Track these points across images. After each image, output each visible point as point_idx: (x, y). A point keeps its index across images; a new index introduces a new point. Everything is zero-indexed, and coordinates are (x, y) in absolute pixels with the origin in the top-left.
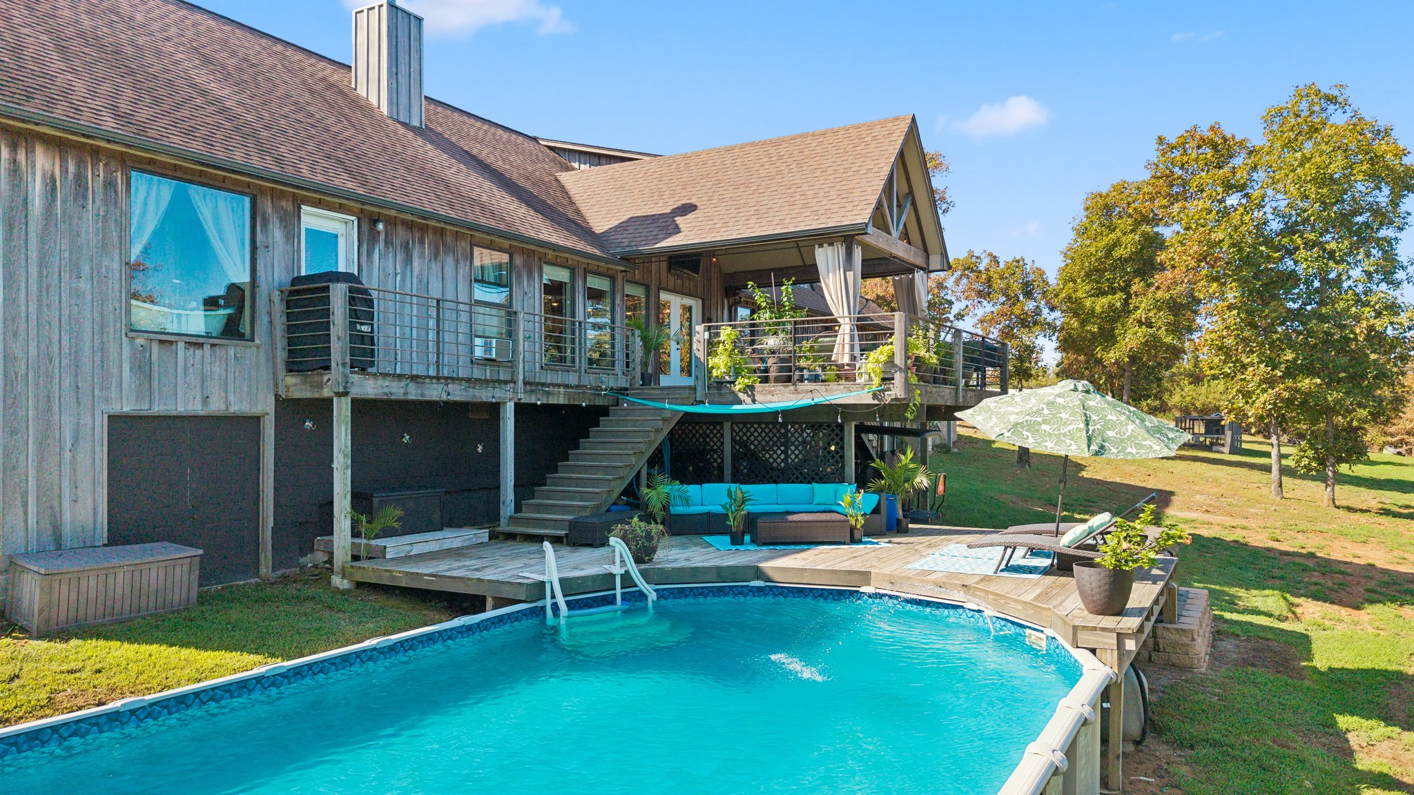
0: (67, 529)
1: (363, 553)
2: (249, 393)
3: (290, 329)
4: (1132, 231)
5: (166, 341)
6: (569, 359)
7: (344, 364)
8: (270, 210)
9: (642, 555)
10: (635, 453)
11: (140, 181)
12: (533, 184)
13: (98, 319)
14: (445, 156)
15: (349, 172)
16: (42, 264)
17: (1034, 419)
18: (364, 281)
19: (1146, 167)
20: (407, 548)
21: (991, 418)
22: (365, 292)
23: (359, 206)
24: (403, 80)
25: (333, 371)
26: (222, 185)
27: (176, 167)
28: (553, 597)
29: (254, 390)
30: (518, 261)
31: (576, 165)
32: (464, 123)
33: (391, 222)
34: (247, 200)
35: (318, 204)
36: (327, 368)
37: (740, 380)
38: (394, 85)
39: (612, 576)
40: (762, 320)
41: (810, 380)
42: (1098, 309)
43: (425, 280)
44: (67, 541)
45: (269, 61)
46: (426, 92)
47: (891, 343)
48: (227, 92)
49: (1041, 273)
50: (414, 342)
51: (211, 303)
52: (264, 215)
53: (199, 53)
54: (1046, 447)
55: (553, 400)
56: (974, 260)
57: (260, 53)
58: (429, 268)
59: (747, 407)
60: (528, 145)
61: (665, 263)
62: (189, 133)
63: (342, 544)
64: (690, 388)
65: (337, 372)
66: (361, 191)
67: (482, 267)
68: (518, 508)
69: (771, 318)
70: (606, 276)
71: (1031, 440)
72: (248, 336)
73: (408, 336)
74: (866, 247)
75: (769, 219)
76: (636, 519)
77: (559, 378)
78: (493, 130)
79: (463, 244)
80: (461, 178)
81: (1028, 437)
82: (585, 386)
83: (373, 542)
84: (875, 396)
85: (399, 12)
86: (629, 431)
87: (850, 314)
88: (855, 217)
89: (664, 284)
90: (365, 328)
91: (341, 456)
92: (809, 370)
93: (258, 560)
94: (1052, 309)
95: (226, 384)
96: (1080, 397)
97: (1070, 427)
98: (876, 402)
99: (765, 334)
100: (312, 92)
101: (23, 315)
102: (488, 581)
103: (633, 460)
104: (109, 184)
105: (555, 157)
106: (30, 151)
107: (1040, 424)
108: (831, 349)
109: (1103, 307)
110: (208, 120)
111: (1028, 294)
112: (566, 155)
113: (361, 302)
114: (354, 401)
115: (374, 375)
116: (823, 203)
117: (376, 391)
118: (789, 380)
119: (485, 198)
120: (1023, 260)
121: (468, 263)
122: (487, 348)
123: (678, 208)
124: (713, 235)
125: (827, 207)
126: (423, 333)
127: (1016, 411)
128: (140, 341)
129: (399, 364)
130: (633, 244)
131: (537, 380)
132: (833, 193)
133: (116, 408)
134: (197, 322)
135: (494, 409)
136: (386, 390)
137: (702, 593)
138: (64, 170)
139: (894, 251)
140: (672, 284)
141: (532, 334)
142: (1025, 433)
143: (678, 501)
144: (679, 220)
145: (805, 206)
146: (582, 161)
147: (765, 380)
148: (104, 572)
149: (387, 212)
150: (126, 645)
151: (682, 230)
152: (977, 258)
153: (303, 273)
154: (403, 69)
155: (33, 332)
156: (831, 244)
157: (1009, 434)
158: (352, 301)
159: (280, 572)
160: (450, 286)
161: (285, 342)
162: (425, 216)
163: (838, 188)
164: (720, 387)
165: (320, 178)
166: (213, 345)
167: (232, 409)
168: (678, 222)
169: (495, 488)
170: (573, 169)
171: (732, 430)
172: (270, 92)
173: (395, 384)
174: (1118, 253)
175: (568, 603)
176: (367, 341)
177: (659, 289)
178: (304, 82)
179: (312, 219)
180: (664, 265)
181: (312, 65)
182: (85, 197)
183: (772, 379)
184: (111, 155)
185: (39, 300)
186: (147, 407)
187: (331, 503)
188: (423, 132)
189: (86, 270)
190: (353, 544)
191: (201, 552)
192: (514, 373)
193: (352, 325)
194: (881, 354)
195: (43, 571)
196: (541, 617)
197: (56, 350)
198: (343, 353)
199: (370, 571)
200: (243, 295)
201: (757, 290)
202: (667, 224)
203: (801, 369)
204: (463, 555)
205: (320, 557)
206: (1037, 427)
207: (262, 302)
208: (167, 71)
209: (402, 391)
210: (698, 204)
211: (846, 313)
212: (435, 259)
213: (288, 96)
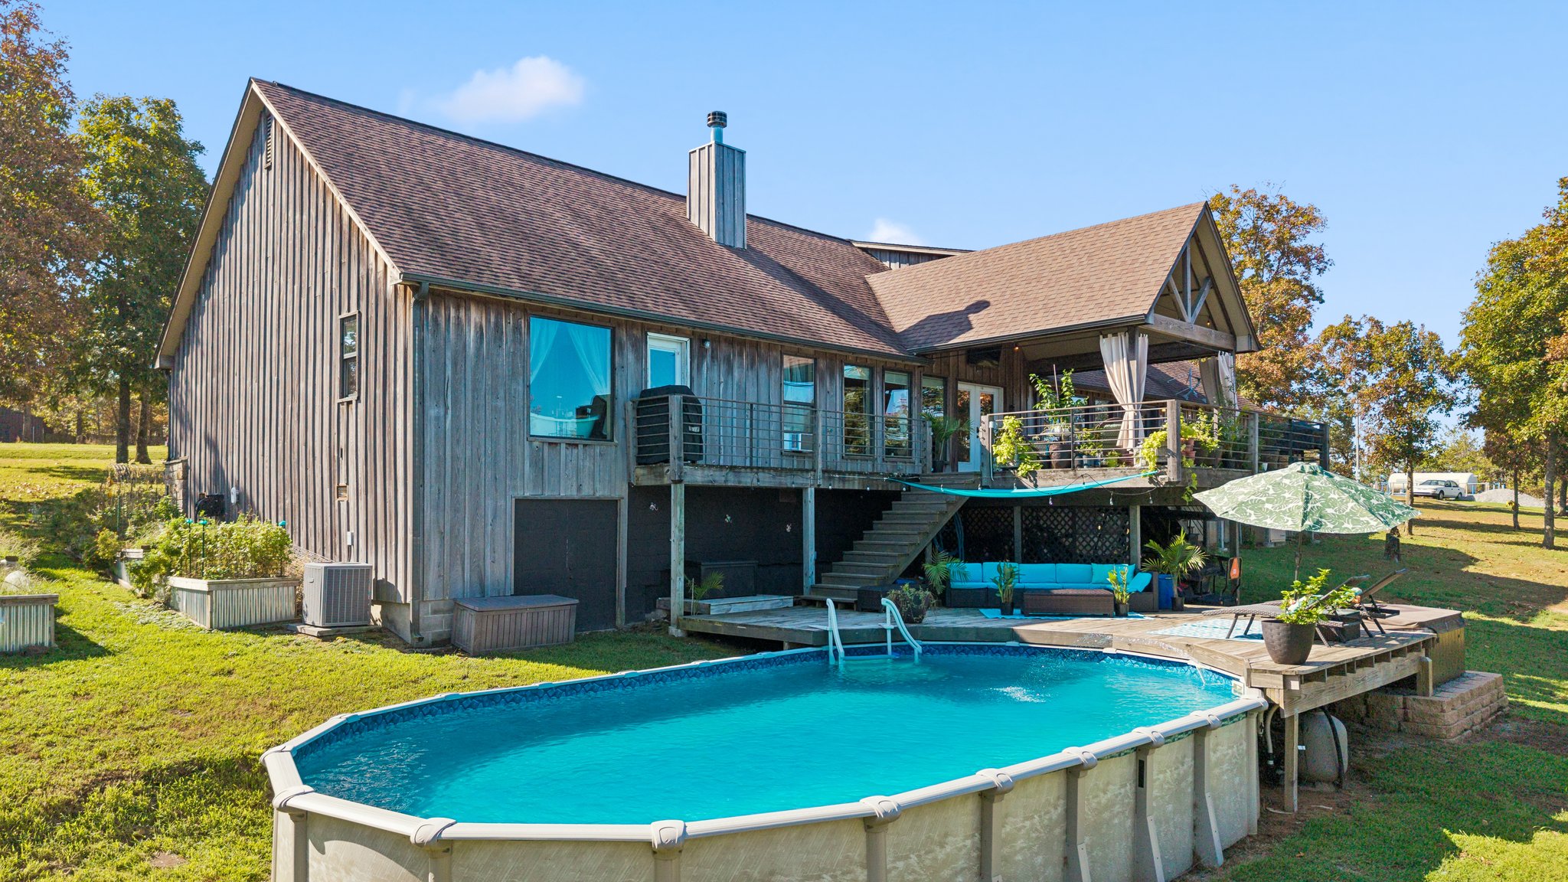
0: (488, 582)
1: (693, 610)
2: (610, 481)
3: (639, 431)
4: (1547, 286)
5: (552, 442)
6: (868, 450)
7: (679, 458)
8: (625, 339)
9: (911, 616)
10: (919, 533)
11: (535, 322)
12: (842, 290)
13: (509, 428)
14: (763, 274)
15: (684, 302)
16: (475, 390)
17: (1258, 498)
18: (695, 392)
19: (1544, 215)
20: (726, 607)
21: (1223, 498)
22: (696, 400)
23: (691, 329)
24: (728, 208)
25: (671, 463)
26: (591, 322)
27: (560, 312)
28: (834, 644)
29: (613, 477)
30: (822, 364)
31: (887, 264)
32: (783, 237)
33: (716, 340)
34: (609, 331)
35: (660, 330)
36: (667, 461)
37: (1022, 466)
38: (721, 213)
39: (884, 630)
40: (1045, 409)
41: (1089, 466)
42: (1506, 378)
43: (743, 386)
44: (489, 593)
45: (621, 205)
46: (749, 210)
47: (1165, 429)
48: (592, 242)
49: (1434, 338)
50: (734, 439)
51: (581, 412)
52: (621, 344)
53: (570, 209)
54: (1266, 523)
55: (848, 486)
56: (1352, 326)
57: (614, 199)
58: (747, 376)
59: (1030, 491)
60: (843, 249)
61: (964, 357)
62: (567, 284)
63: (677, 601)
64: (976, 474)
65: (674, 464)
66: (692, 318)
67: (791, 370)
68: (818, 580)
69: (1052, 408)
70: (903, 372)
71: (1253, 517)
72: (609, 438)
73: (729, 434)
74: (1152, 335)
75: (1056, 313)
76: (907, 585)
77: (858, 466)
78: (809, 239)
79: (775, 354)
80: (776, 295)
81: (1250, 515)
82: (878, 473)
83: (700, 602)
84: (1151, 481)
85: (725, 149)
86: (916, 514)
87: (1133, 401)
88: (1136, 309)
89: (962, 375)
90: (695, 429)
91: (677, 531)
92: (1088, 455)
93: (615, 615)
94: (1452, 380)
95: (594, 476)
96: (1306, 478)
97: (1290, 506)
98: (1152, 486)
99: (1047, 422)
100: (655, 229)
101: (463, 427)
102: (785, 629)
103: (918, 539)
104: (517, 329)
105: (866, 259)
106: (468, 309)
107: (1263, 503)
108: (1116, 435)
109: (1511, 375)
110: (580, 270)
111: (1420, 364)
112: (878, 256)
113: (692, 409)
114: (687, 487)
115: (702, 466)
116: (1107, 296)
117: (703, 479)
118: (1068, 465)
119: (795, 311)
120: (1411, 324)
121: (778, 370)
122: (794, 442)
123: (972, 305)
124: (1002, 330)
125: (1111, 299)
126: (742, 430)
127: (1246, 491)
128: (536, 444)
129: (722, 457)
130: (929, 341)
131: (838, 469)
132: (1119, 284)
133: (520, 494)
134: (571, 425)
135: (799, 493)
136: (711, 478)
137: (963, 650)
138: (488, 321)
139: (1189, 337)
140: (971, 374)
141: (834, 429)
142: (1248, 511)
143: (958, 578)
144: (972, 317)
145: (1090, 299)
146: (893, 259)
147: (1048, 466)
148: (515, 612)
149: (713, 332)
150: (531, 663)
151: (974, 326)
152: (1356, 324)
153: (649, 387)
154: (728, 199)
155: (469, 439)
156: (1115, 335)
157: (1233, 512)
158: (685, 408)
159: (631, 624)
160: (763, 390)
161: (636, 441)
162: (743, 333)
163: (1123, 280)
164: (1005, 475)
165: (662, 309)
166: (585, 445)
167: (597, 495)
168: (971, 319)
169: (799, 563)
170: (884, 269)
171: (1022, 514)
172: (623, 236)
173: (717, 473)
174: (1528, 313)
175: (847, 652)
176: (697, 439)
177: (958, 380)
178: (649, 222)
179: (657, 342)
180: (963, 359)
181: (655, 202)
182: (501, 339)
183: (1054, 465)
184: (518, 307)
185: (473, 416)
186: (540, 493)
187: (669, 571)
188: (747, 253)
189: (501, 394)
190: (685, 603)
191: (577, 601)
192: (814, 463)
193: (685, 428)
194: (1155, 438)
195: (477, 609)
196: (825, 660)
197: (483, 453)
198: (679, 450)
199: (698, 624)
200: (605, 406)
201: (1039, 381)
202: (960, 321)
203: (1081, 455)
204: (770, 614)
205: (661, 614)
206: (1260, 506)
207: (619, 409)
208: (549, 231)
209: (723, 479)
210: (991, 300)
211: (1130, 401)
212: (752, 368)
213: (637, 237)
